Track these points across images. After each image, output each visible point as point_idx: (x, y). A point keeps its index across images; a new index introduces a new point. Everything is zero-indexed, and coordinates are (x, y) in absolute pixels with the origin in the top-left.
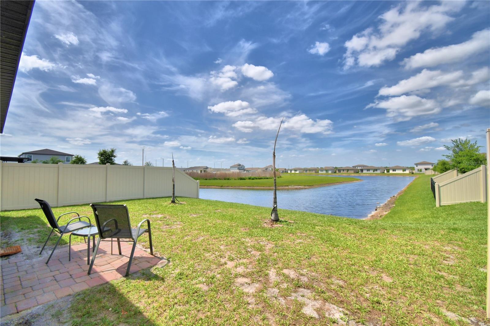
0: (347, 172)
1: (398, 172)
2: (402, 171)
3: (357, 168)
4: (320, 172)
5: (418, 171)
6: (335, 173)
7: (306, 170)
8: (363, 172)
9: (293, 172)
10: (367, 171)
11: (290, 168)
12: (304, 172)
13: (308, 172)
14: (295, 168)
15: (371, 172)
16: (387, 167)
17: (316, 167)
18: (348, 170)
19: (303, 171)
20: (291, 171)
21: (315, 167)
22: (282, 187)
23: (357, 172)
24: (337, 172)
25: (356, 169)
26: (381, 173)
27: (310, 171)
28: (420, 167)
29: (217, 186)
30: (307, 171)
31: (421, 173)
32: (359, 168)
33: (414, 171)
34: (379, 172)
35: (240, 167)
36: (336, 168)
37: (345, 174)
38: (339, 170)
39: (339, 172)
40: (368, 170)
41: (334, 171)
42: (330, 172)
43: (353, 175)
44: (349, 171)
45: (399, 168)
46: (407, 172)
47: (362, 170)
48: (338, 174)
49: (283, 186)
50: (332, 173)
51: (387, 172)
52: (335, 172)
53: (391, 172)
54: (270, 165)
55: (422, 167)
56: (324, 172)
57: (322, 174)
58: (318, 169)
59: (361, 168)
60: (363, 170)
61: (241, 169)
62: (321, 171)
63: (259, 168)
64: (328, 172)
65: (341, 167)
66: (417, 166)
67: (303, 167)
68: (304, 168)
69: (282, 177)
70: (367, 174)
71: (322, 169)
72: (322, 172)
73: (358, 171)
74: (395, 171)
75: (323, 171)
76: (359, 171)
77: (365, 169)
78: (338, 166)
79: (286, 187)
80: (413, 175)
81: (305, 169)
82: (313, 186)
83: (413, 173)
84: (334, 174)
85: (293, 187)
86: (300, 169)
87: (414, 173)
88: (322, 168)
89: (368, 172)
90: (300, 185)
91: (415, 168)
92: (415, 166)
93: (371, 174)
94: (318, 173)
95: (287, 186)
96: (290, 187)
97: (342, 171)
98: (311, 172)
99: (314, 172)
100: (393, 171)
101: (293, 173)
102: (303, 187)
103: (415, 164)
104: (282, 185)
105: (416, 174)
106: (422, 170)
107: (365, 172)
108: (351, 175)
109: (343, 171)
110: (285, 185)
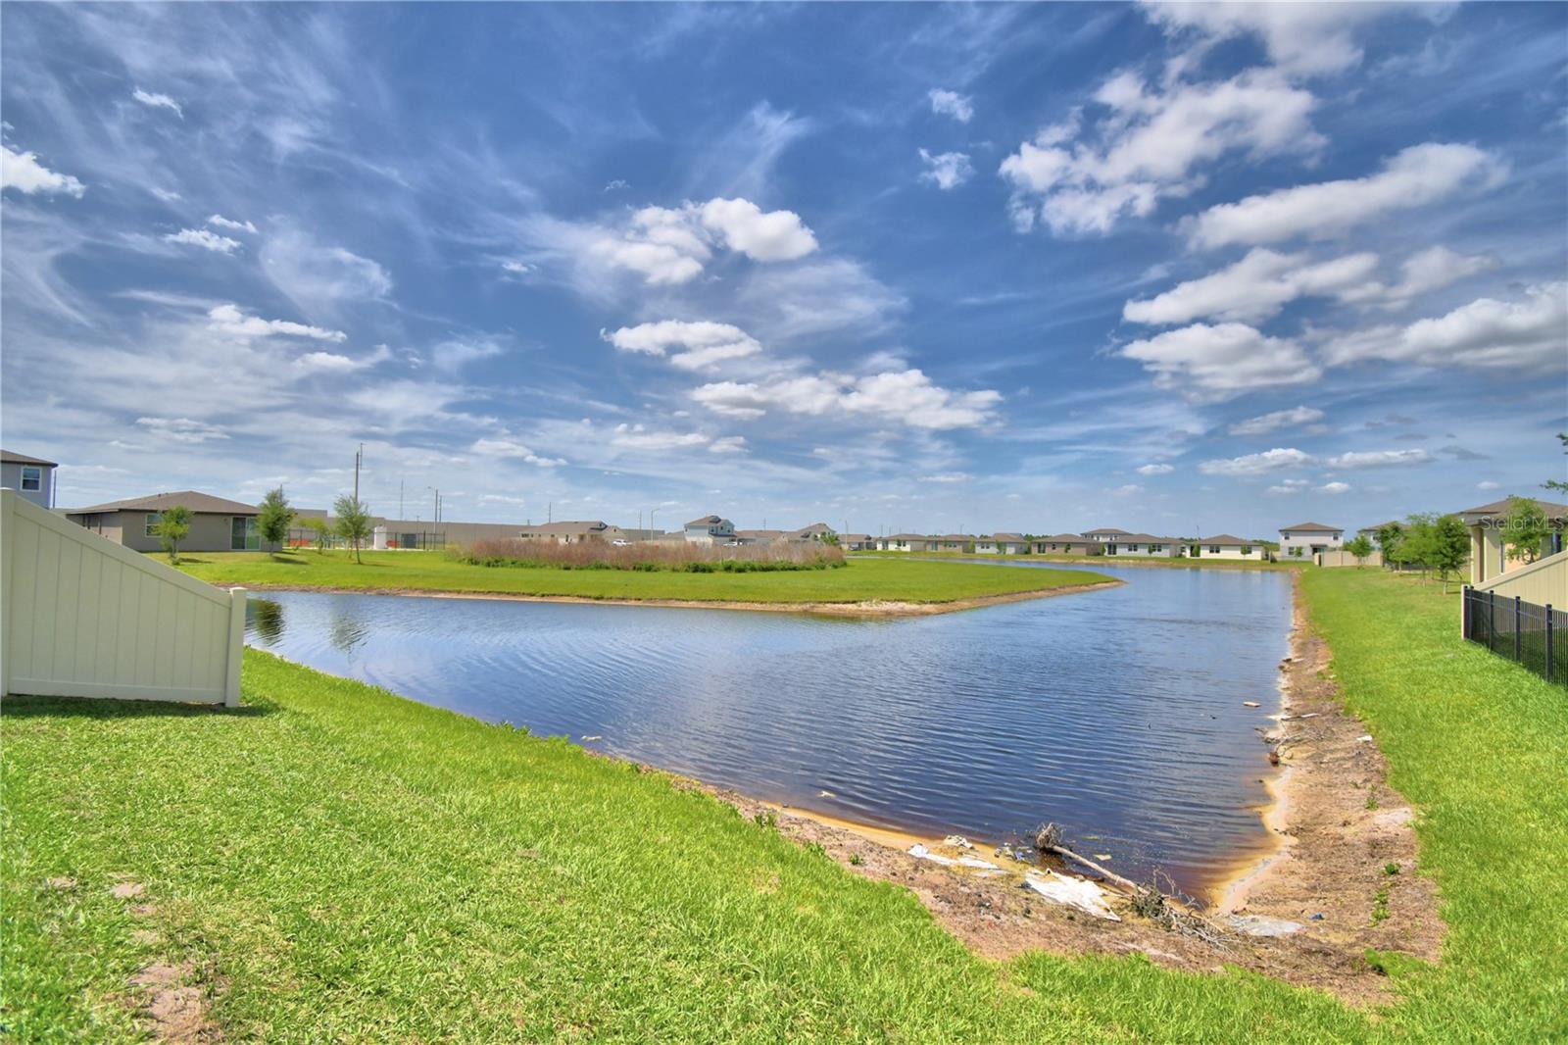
0: (1066, 551)
1: (1226, 554)
2: (1239, 552)
3: (1095, 538)
4: (978, 550)
5: (1290, 553)
6: (1026, 553)
7: (935, 542)
8: (1115, 553)
9: (892, 547)
10: (1130, 550)
11: (885, 535)
12: (929, 548)
13: (940, 548)
14: (900, 535)
15: (1143, 552)
16: (1192, 540)
17: (966, 532)
18: (1068, 546)
19: (925, 546)
20: (886, 543)
21: (964, 533)
22: (833, 606)
23: (1096, 551)
24: (1035, 550)
25: (1094, 544)
26: (1171, 556)
27: (945, 546)
28: (1296, 541)
29: (580, 597)
30: (939, 546)
31: (1299, 559)
32: (1101, 540)
33: (1277, 555)
34: (1165, 553)
35: (718, 528)
36: (1028, 537)
37: (1061, 557)
38: (1039, 546)
39: (1039, 552)
40: (1134, 547)
41: (1025, 548)
42: (1010, 551)
43: (1085, 561)
44: (1073, 551)
45: (1231, 543)
46: (1256, 555)
47: (1112, 548)
48: (1035, 557)
49: (838, 603)
50: (1016, 552)
51: (1192, 555)
52: (1028, 552)
53: (1205, 554)
54: (820, 524)
55: (1305, 542)
56: (993, 550)
57: (985, 557)
58: (972, 539)
59: (1108, 540)
60: (1115, 548)
61: (720, 532)
62: (983, 547)
63: (781, 532)
64: (1005, 549)
65: (1043, 537)
66: (1287, 538)
67: (926, 531)
68: (930, 536)
69: (849, 563)
70: (1128, 558)
71: (986, 540)
72: (985, 551)
73: (1100, 551)
74: (1218, 552)
75: (988, 548)
76: (1104, 551)
77: (1123, 544)
78: (1037, 532)
79: (850, 606)
80: (1273, 566)
81: (930, 539)
82: (952, 601)
83: (1273, 561)
84: (1024, 559)
85: (875, 607)
86: (914, 539)
87: (1278, 559)
88: (986, 537)
89: (1133, 553)
90: (902, 601)
91: (1281, 545)
92: (1281, 540)
93: (1140, 559)
94: (974, 552)
95: (854, 602)
96: (864, 606)
97: (1049, 550)
98: (949, 549)
99: (959, 549)
100: (1211, 551)
101: (892, 552)
102: (914, 607)
103: (1280, 531)
104: (836, 599)
105: (1283, 562)
106: (1303, 551)
107: (1121, 551)
108: (1077, 561)
109: (1054, 548)
110: (844, 599)
